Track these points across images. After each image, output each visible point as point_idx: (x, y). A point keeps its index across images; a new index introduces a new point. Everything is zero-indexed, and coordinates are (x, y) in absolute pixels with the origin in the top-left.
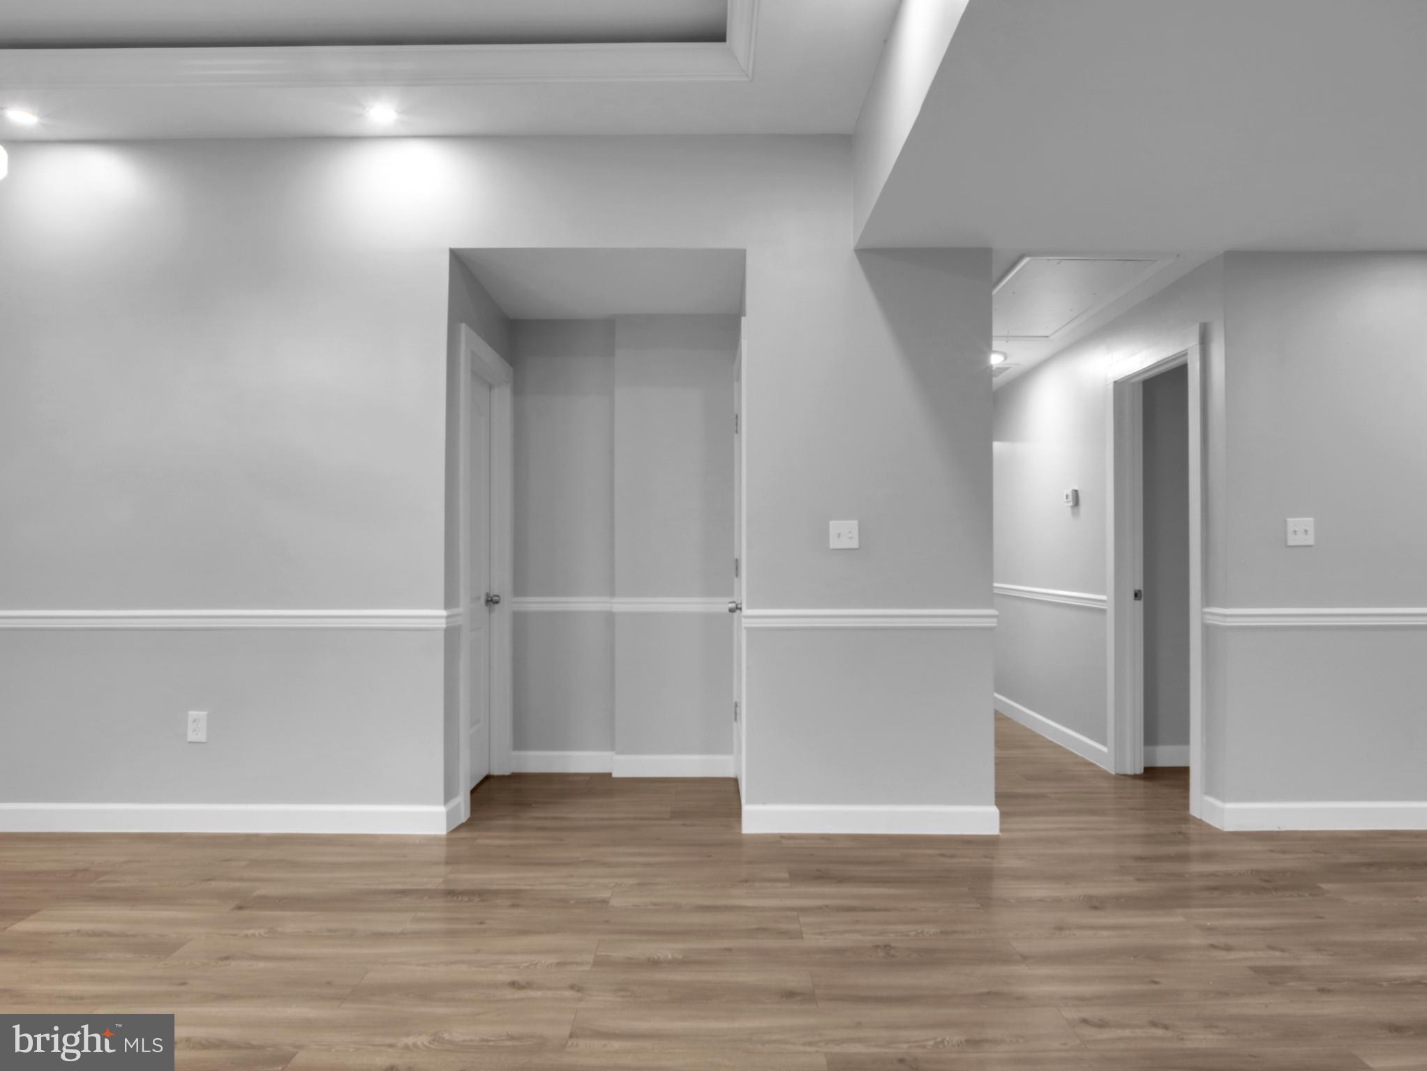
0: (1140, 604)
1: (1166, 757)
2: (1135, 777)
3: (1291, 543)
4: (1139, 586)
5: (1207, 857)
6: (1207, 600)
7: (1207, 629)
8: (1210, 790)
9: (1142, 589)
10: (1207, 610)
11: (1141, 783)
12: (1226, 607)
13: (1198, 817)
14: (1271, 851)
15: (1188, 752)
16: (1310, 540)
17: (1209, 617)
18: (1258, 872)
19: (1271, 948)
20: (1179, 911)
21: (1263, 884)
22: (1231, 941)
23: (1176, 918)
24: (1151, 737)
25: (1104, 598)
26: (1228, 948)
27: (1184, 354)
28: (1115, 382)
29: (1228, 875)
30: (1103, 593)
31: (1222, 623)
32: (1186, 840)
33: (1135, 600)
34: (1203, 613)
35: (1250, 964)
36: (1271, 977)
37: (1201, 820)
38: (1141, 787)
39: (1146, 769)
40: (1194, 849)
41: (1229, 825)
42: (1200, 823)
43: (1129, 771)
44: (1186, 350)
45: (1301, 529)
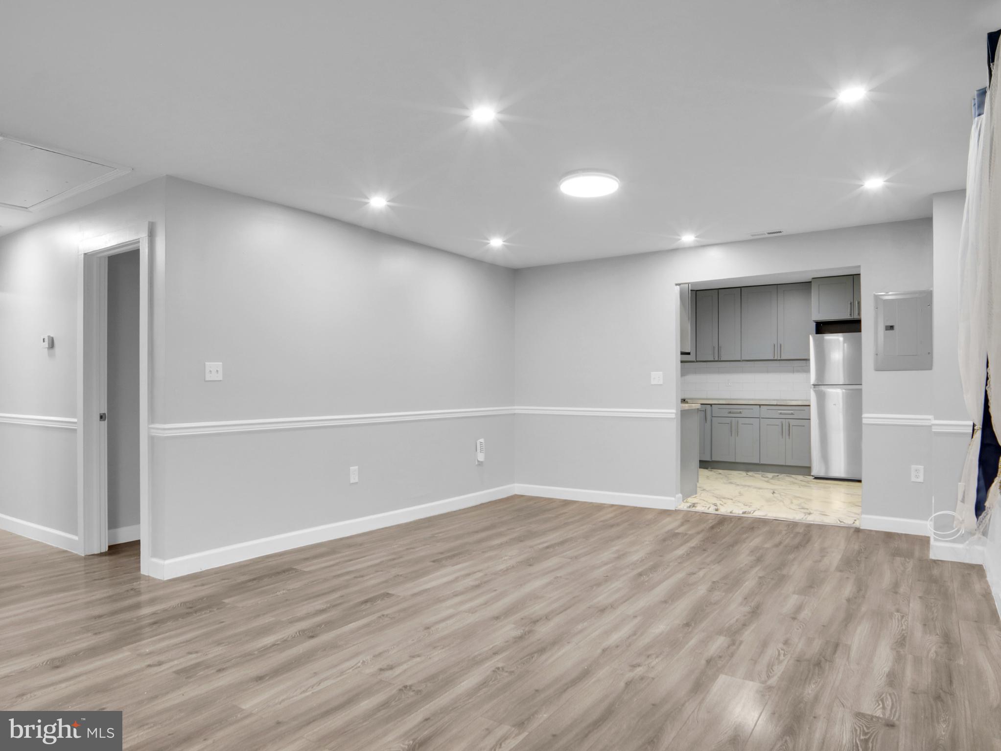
0: (105, 424)
1: (124, 536)
2: (101, 555)
3: (208, 378)
4: (104, 410)
5: (152, 601)
6: (152, 419)
7: (152, 439)
8: (155, 554)
9: (106, 412)
10: (152, 426)
11: (107, 558)
12: (165, 423)
13: (147, 575)
14: (195, 586)
15: (139, 530)
16: (220, 377)
17: (153, 431)
18: (185, 603)
19: (190, 653)
20: (125, 648)
21: (190, 610)
22: (162, 658)
23: (125, 653)
24: (113, 522)
25: (75, 420)
26: (160, 664)
27: (137, 242)
28: (85, 254)
29: (165, 610)
30: (75, 417)
31: (161, 435)
32: (138, 593)
33: (100, 420)
34: (149, 428)
35: (174, 669)
36: (187, 673)
37: (149, 576)
38: (107, 561)
39: (110, 547)
40: (144, 598)
41: (167, 576)
42: (148, 578)
43: (97, 552)
44: (139, 239)
45: (214, 370)
